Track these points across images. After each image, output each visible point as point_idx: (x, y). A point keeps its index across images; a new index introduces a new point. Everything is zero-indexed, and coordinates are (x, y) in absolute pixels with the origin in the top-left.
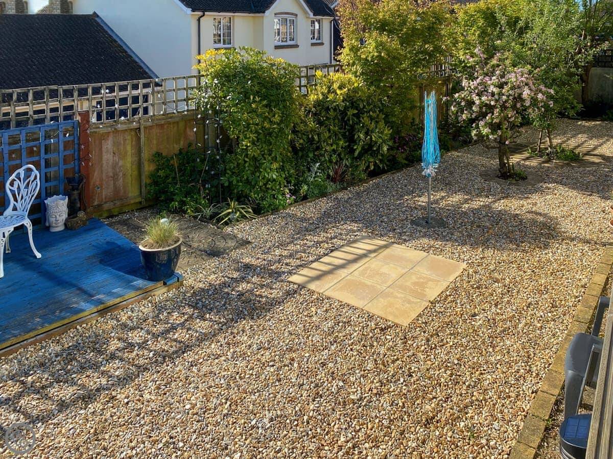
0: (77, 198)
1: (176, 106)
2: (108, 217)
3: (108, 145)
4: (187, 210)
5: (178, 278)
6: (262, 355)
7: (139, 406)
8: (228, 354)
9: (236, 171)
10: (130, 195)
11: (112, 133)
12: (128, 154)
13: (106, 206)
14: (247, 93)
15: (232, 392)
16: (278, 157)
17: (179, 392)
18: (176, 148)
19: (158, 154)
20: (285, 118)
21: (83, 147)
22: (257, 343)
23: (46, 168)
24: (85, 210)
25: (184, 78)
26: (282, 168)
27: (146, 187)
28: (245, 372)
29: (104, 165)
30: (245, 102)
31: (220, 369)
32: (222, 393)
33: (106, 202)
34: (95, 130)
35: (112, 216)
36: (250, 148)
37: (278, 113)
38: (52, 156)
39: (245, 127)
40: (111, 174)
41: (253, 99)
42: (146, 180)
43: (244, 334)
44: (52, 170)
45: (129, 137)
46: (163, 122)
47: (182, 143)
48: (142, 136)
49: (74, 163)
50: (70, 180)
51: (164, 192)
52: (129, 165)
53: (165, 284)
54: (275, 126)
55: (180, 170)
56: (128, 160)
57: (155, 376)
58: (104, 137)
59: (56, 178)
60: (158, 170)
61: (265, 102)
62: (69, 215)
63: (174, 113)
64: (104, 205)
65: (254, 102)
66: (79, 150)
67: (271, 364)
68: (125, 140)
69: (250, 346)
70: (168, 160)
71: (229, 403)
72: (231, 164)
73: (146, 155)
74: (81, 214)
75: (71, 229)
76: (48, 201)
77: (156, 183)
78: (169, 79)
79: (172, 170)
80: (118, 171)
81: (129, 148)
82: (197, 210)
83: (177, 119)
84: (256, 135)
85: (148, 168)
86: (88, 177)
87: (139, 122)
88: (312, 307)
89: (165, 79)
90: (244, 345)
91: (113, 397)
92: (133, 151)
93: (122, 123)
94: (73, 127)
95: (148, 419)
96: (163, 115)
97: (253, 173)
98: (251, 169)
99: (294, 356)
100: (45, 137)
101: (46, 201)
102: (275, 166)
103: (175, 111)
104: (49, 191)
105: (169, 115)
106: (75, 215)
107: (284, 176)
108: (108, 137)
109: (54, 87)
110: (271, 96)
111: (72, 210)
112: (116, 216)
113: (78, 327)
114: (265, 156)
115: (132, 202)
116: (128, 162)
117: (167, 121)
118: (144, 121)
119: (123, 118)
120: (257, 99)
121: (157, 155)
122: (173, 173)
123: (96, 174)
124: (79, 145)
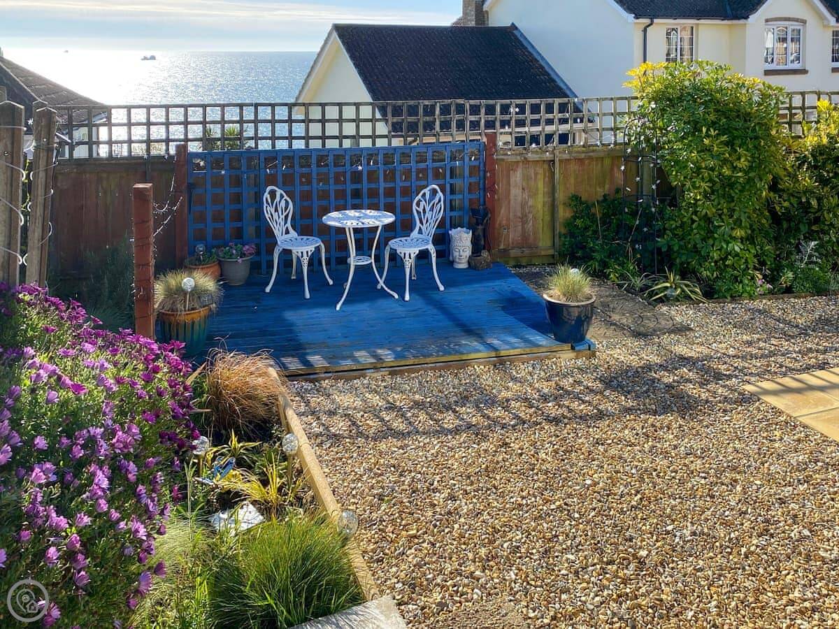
0: (481, 234)
1: (601, 136)
2: (515, 267)
3: (517, 177)
4: (609, 275)
5: (589, 346)
6: (692, 462)
7: (533, 461)
8: (646, 446)
9: (679, 232)
10: (540, 244)
11: (521, 164)
12: (539, 192)
13: (513, 253)
14: (698, 122)
15: (644, 486)
16: (744, 220)
17: (580, 463)
18: (600, 192)
19: (576, 198)
20: (758, 165)
21: (488, 174)
22: (686, 447)
23: (451, 194)
24: (489, 251)
25: (612, 99)
26: (750, 239)
27: (560, 237)
28: (665, 472)
29: (512, 202)
30: (693, 135)
31: (633, 458)
32: (632, 484)
33: (513, 248)
34: (503, 157)
35: (520, 266)
36: (700, 203)
37: (746, 155)
38: (458, 182)
39: (694, 172)
40: (519, 214)
41: (707, 132)
42: (560, 229)
43: (670, 432)
44: (458, 197)
45: (541, 171)
46: (583, 156)
47: (607, 186)
48: (557, 171)
49: (479, 193)
50: (474, 212)
51: (583, 248)
52: (540, 206)
53: (573, 348)
54: (740, 174)
55: (603, 223)
56: (539, 200)
57: (553, 439)
58: (512, 167)
59: (461, 209)
60: (575, 218)
61: (724, 138)
62: (472, 253)
63: (597, 145)
64: (511, 251)
65: (708, 136)
66: (485, 177)
67: (703, 475)
68: (536, 174)
69: (676, 447)
70: (587, 206)
71: (639, 496)
72: (672, 222)
73: (561, 196)
74: (485, 254)
75: (475, 269)
76: (453, 232)
77: (572, 235)
78: (591, 100)
79: (593, 220)
80: (527, 211)
81: (540, 185)
82: (623, 277)
83: (602, 155)
84: (711, 185)
85: (564, 213)
86: (493, 212)
87: (553, 152)
88: (775, 429)
89: (587, 100)
90: (668, 443)
91: (506, 444)
92: (546, 190)
93: (533, 152)
94: (479, 151)
95: (542, 477)
96: (584, 146)
97: (704, 240)
98: (702, 233)
99: (739, 478)
100: (451, 158)
101: (450, 232)
102: (739, 233)
103: (599, 143)
104: (453, 222)
105: (591, 148)
106: (479, 254)
107: (753, 251)
108: (517, 167)
109: (461, 101)
110: (736, 129)
111: (477, 248)
112: (524, 267)
113: (475, 367)
114: (723, 217)
115: (543, 253)
116: (539, 203)
117: (589, 156)
118: (560, 153)
119: (534, 145)
120: (712, 132)
121: (574, 199)
122: (595, 226)
123: (502, 211)
124: (485, 172)
